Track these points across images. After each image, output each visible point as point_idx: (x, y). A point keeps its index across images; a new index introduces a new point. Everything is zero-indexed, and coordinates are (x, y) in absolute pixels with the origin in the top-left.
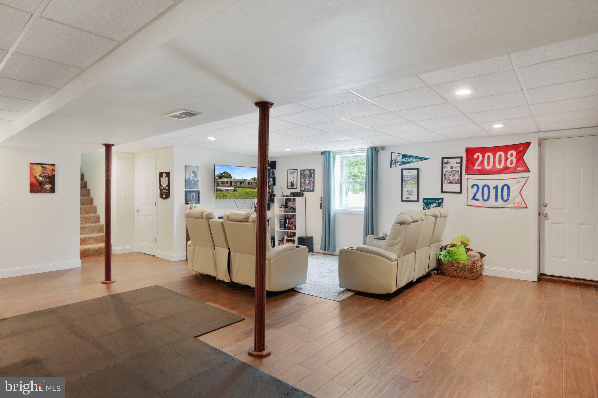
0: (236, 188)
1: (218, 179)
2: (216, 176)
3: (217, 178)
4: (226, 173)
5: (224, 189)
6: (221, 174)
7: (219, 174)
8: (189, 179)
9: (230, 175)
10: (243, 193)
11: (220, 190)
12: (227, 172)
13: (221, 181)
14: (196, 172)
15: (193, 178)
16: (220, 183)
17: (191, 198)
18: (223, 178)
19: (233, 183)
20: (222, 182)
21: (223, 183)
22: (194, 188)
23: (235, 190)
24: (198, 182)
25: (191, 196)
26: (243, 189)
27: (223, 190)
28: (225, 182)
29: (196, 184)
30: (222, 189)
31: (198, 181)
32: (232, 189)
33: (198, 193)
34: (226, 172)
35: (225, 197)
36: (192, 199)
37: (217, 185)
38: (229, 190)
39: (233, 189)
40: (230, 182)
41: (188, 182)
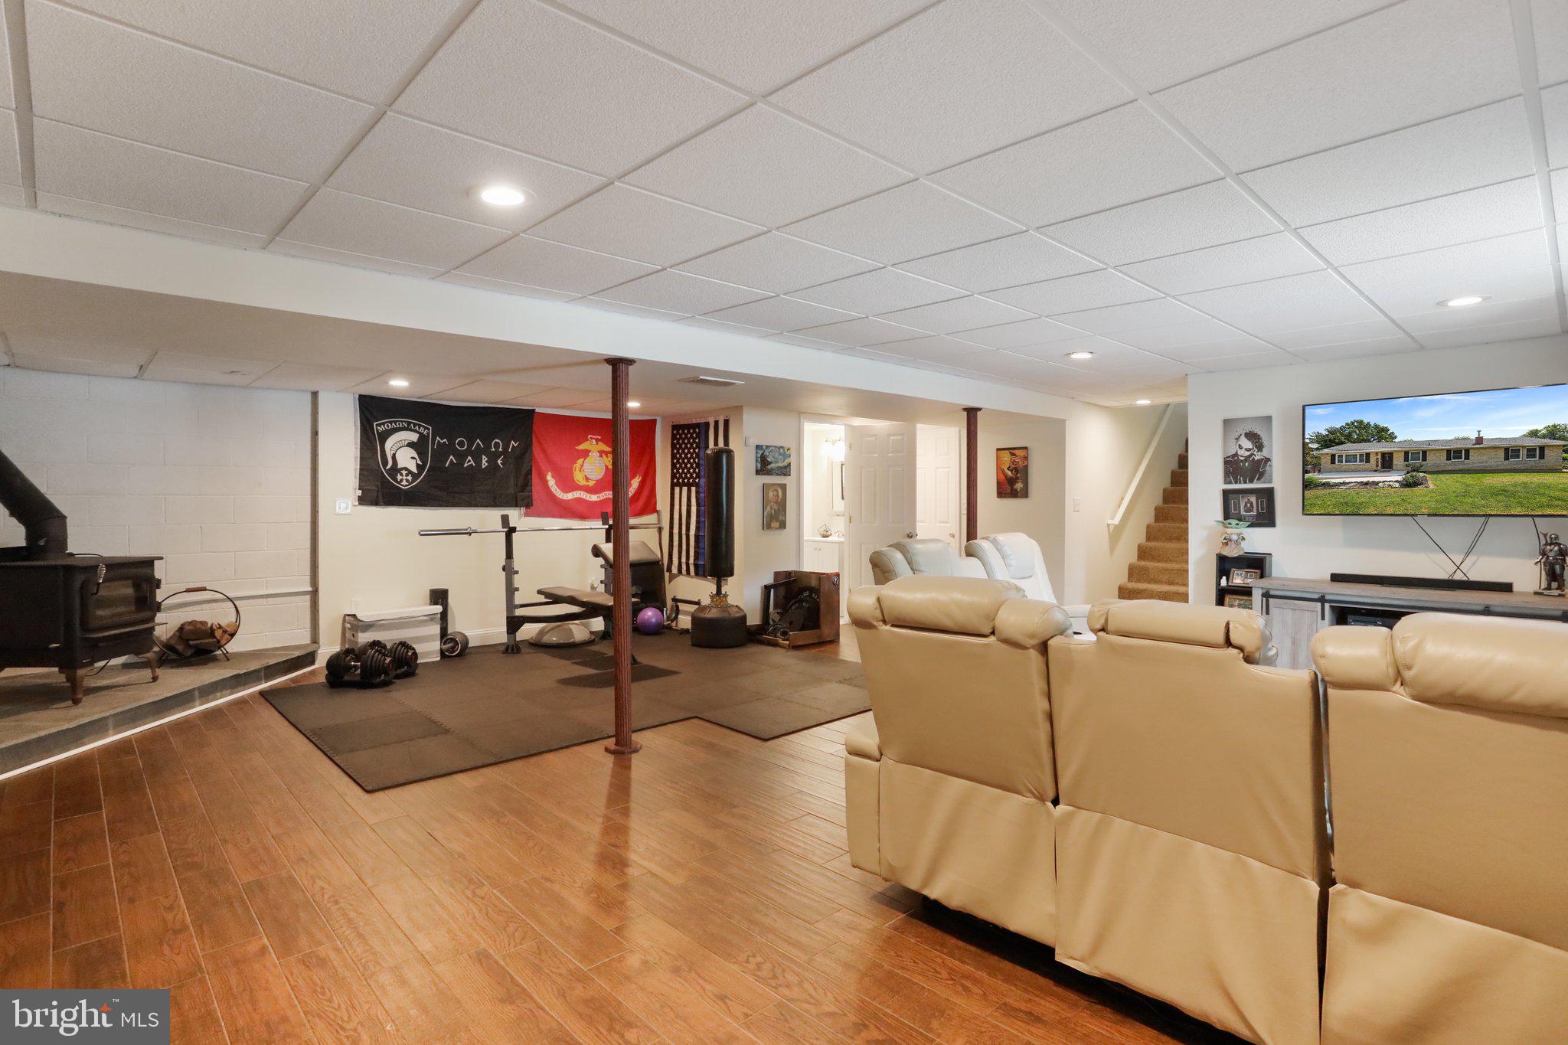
0: (1422, 474)
1: (1317, 449)
2: (1307, 441)
3: (1315, 446)
4: (1361, 425)
5: (1347, 480)
6: (1331, 432)
7: (1324, 433)
8: (1236, 455)
9: (1385, 430)
10: (1466, 494)
11: (1326, 485)
12: (1366, 421)
13: (1333, 456)
14: (1259, 433)
15: (1248, 453)
16: (1325, 462)
17: (1242, 510)
18: (1342, 443)
19: (1398, 461)
20: (1340, 456)
21: (1340, 461)
22: (1251, 481)
23: (1407, 484)
24: (1265, 464)
25: (1242, 505)
26: (1468, 479)
27: (1344, 483)
28: (1351, 458)
29: (1258, 468)
30: (1341, 481)
31: (1268, 460)
32: (1394, 477)
33: (1268, 495)
34: (1361, 422)
35: (1351, 511)
36: (1245, 513)
37: (1317, 467)
38: (1377, 483)
39: (1400, 478)
40: (1383, 454)
41: (1233, 467)
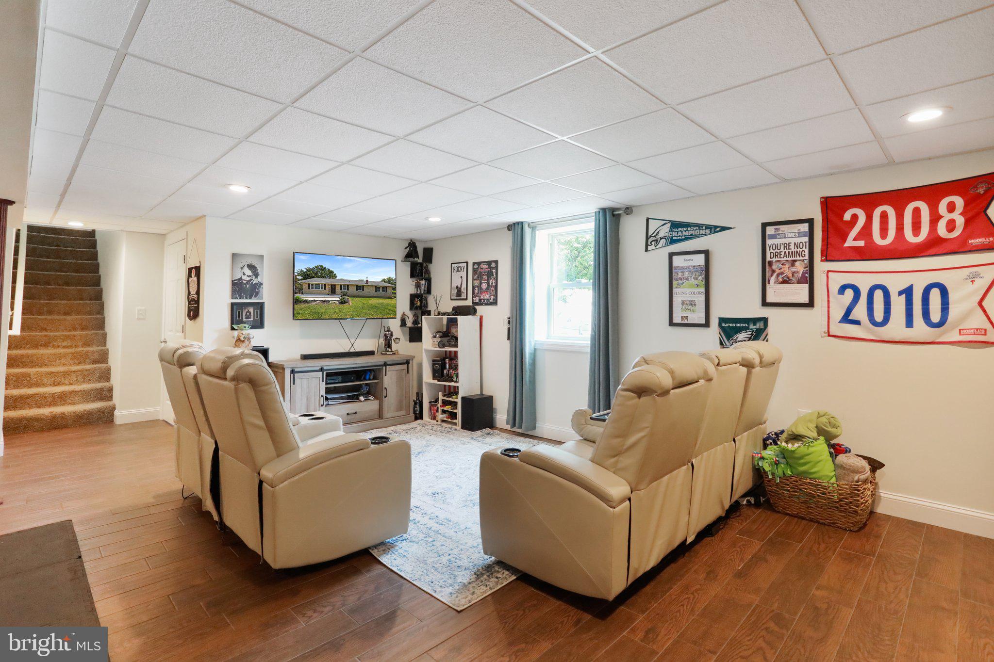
0: (347, 297)
1: (301, 280)
2: (296, 274)
3: (300, 277)
4: (322, 268)
5: (316, 299)
6: (308, 270)
7: (305, 270)
8: (241, 279)
9: (332, 272)
10: (363, 308)
11: (306, 302)
12: (324, 266)
13: (309, 284)
14: (256, 266)
15: (248, 279)
16: (305, 287)
17: (244, 317)
18: (313, 277)
19: (338, 289)
20: (312, 285)
21: (312, 288)
22: (250, 298)
23: (342, 302)
24: (259, 287)
25: (244, 314)
26: (364, 300)
27: (314, 301)
28: (318, 286)
29: (255, 289)
30: (313, 299)
31: (261, 284)
32: (336, 298)
33: (260, 307)
34: (322, 266)
35: (318, 316)
36: (245, 320)
37: (301, 291)
38: (328, 301)
39: (338, 299)
40: (332, 285)
41: (238, 287)
